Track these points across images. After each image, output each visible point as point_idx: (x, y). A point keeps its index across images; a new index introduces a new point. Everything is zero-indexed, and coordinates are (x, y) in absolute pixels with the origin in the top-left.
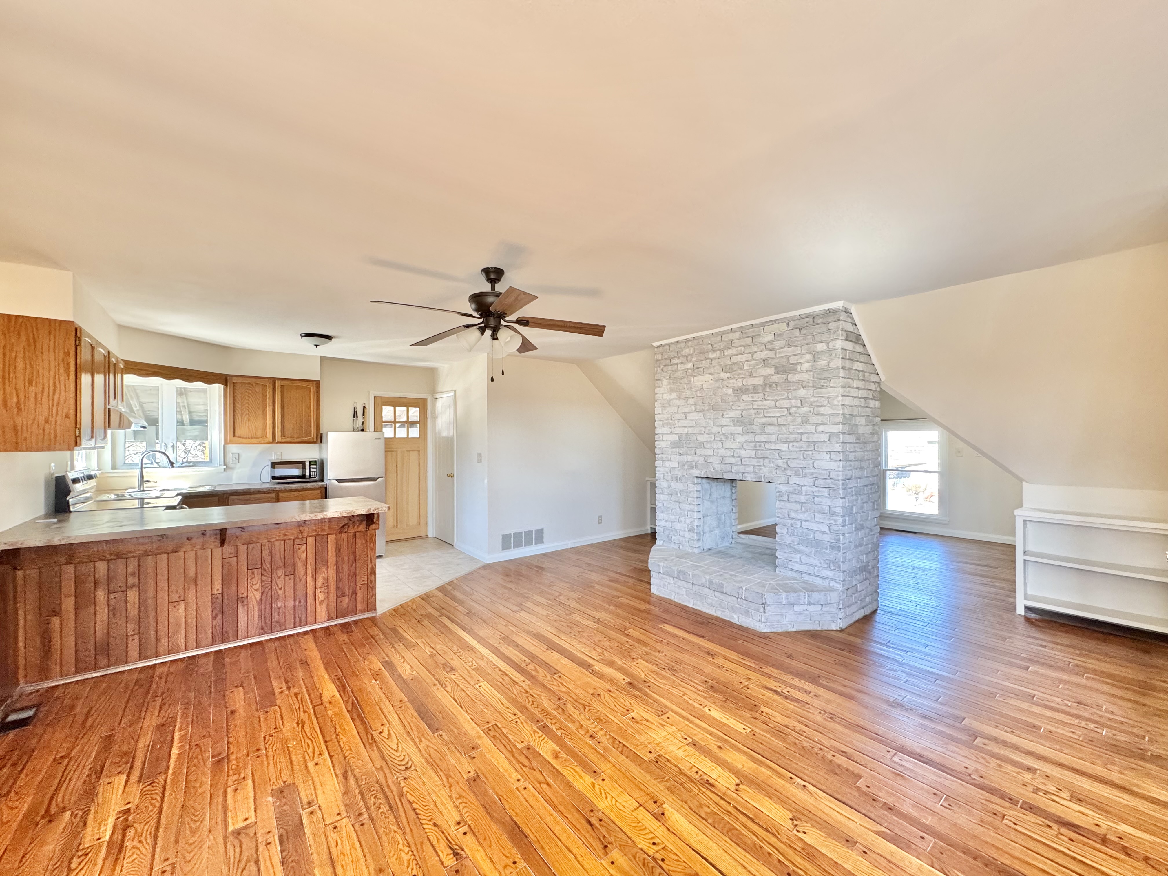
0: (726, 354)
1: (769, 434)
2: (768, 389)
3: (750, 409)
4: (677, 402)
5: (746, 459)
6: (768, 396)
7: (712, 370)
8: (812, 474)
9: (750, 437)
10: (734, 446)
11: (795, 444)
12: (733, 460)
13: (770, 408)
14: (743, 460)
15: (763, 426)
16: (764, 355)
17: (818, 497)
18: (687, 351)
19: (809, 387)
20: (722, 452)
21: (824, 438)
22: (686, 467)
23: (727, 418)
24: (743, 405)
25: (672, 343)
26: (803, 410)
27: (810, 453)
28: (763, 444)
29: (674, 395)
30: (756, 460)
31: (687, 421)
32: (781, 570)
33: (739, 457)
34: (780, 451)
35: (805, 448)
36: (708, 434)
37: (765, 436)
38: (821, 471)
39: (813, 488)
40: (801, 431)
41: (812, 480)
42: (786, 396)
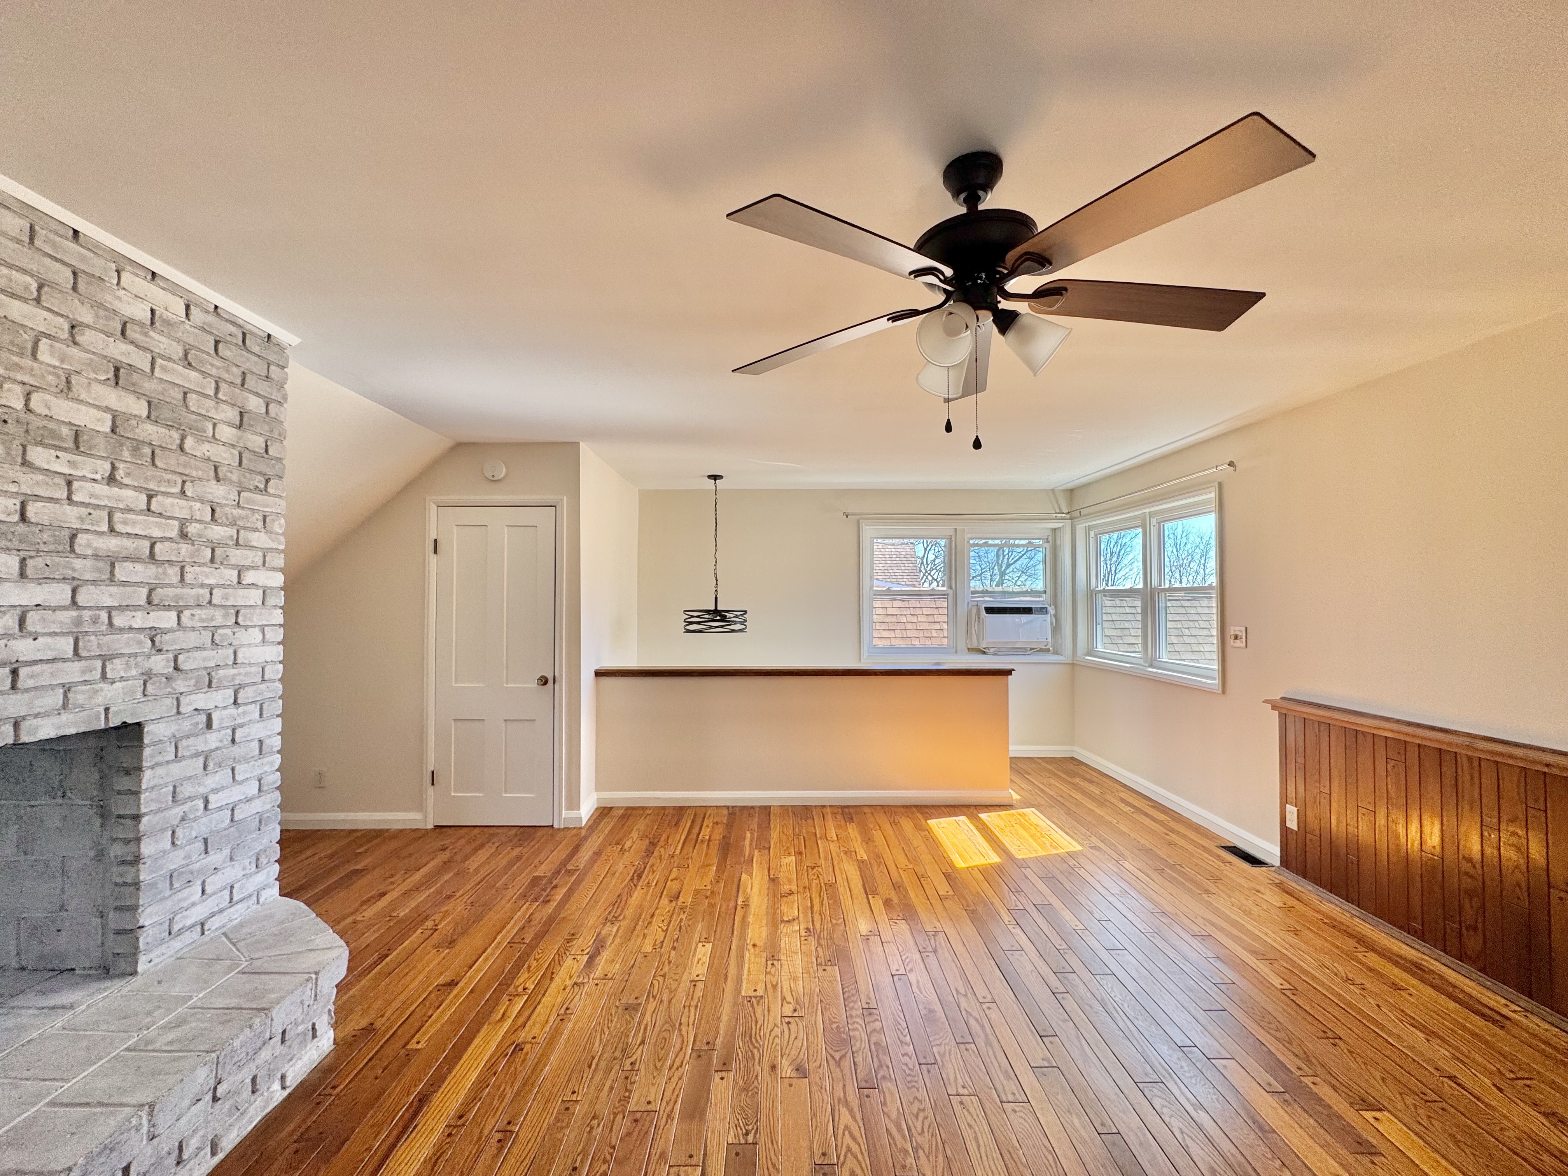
1: (125, 584)
2: (126, 455)
3: (55, 501)
5: (37, 668)
6: (128, 474)
8: (233, 677)
9: (61, 594)
11: (197, 612)
13: (129, 510)
14: (23, 672)
16: (120, 350)
17: (241, 726)
19: (231, 482)
21: (255, 597)
26: (218, 532)
27: (228, 632)
28: (104, 615)
30: (78, 665)
32: (151, 956)
34: (153, 634)
35: (219, 621)
37: (114, 590)
38: (248, 669)
39: (233, 711)
40: (211, 581)
41: (230, 692)
42: (176, 490)
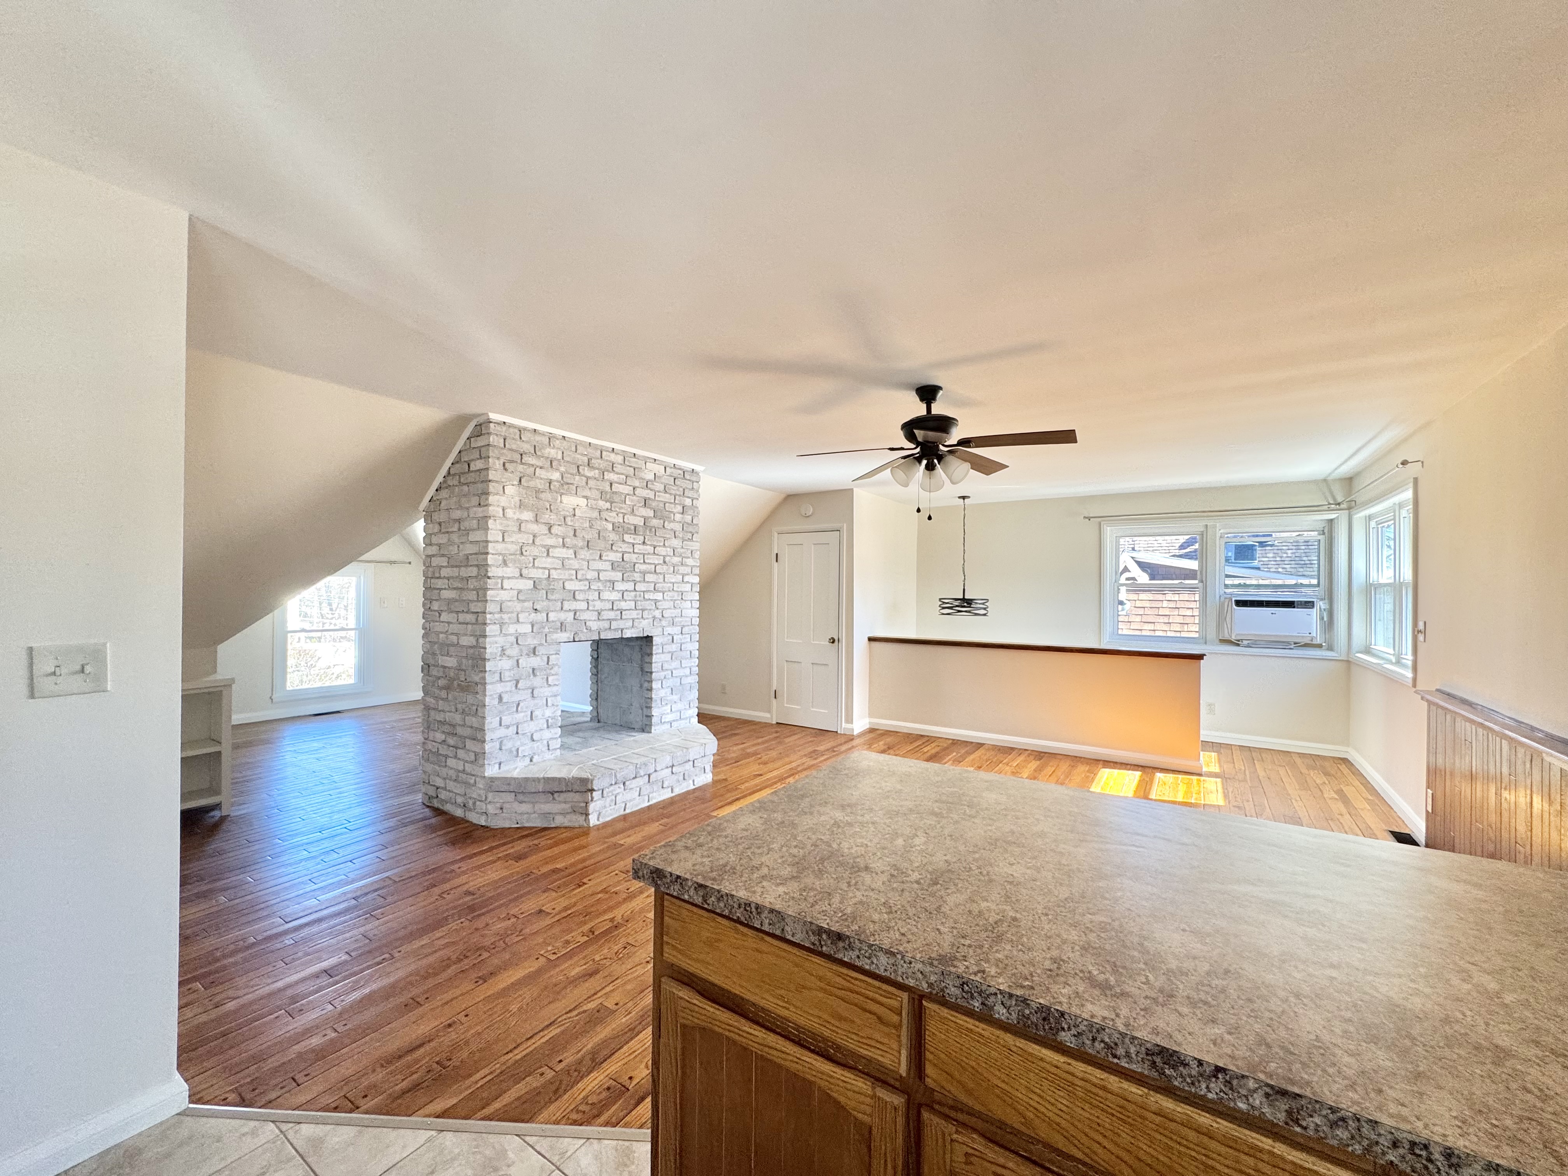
0: (606, 477)
1: (648, 582)
2: (648, 532)
3: (631, 553)
4: (534, 528)
5: (626, 612)
6: (648, 540)
7: (587, 493)
8: (681, 622)
9: (631, 586)
10: (615, 596)
11: (669, 593)
12: (612, 615)
13: (649, 554)
15: (644, 573)
17: (684, 643)
18: (552, 452)
19: (680, 538)
20: (599, 605)
21: (689, 587)
22: (546, 630)
23: (606, 561)
24: (625, 547)
25: (525, 429)
26: (676, 560)
27: (679, 602)
28: (642, 594)
29: (527, 515)
30: (636, 612)
31: (549, 560)
33: (618, 610)
34: (656, 602)
35: (676, 597)
36: (580, 580)
37: (645, 584)
38: (686, 619)
39: (680, 636)
40: (673, 581)
41: (680, 628)
42: (662, 544)
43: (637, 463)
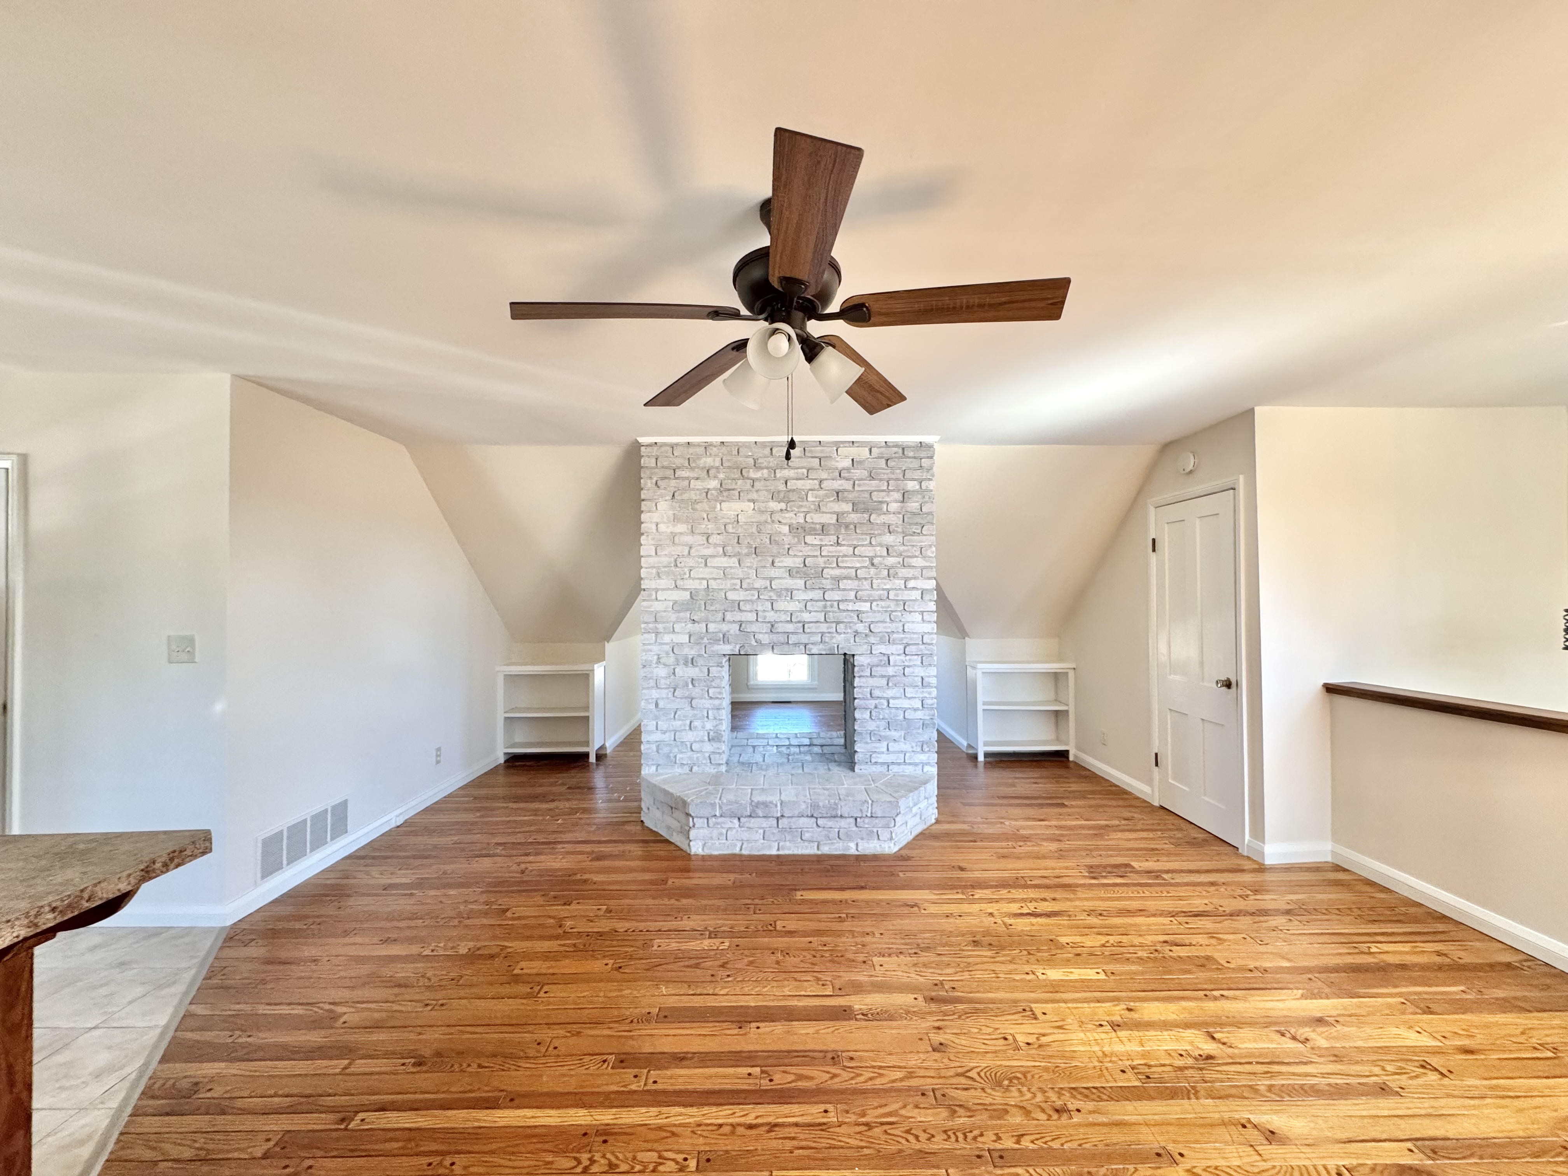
0: (778, 475)
1: (844, 590)
2: (843, 531)
3: (817, 556)
4: (689, 539)
5: (811, 625)
6: (843, 540)
7: (754, 496)
8: (902, 639)
9: (818, 594)
10: (793, 606)
11: (879, 603)
12: (790, 628)
13: (845, 556)
14: (806, 626)
15: (838, 580)
16: (838, 484)
17: (908, 667)
18: (708, 461)
19: (898, 532)
20: (771, 616)
21: (916, 595)
22: (705, 640)
23: (780, 567)
24: (807, 550)
25: (677, 444)
26: (891, 561)
27: (900, 614)
28: (836, 604)
29: (681, 528)
30: (826, 625)
31: (707, 570)
32: (862, 767)
33: (799, 622)
34: (859, 613)
35: (893, 608)
36: (747, 590)
37: (839, 593)
38: (912, 636)
39: (903, 657)
40: (887, 587)
41: (902, 647)
42: (867, 542)
43: (822, 451)
